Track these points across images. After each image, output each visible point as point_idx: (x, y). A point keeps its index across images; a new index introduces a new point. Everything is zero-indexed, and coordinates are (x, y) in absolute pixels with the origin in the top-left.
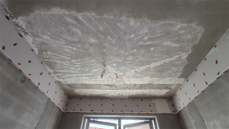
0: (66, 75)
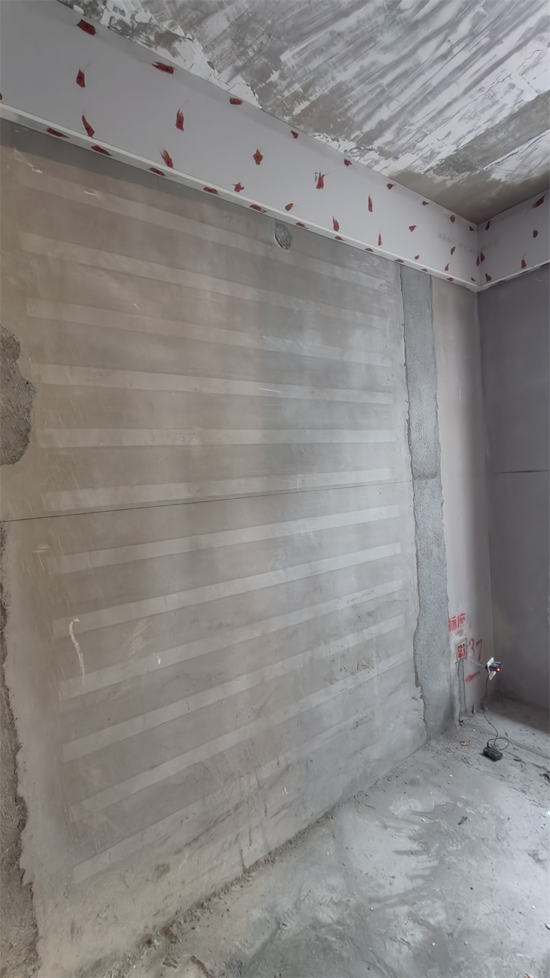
0: (413, 120)
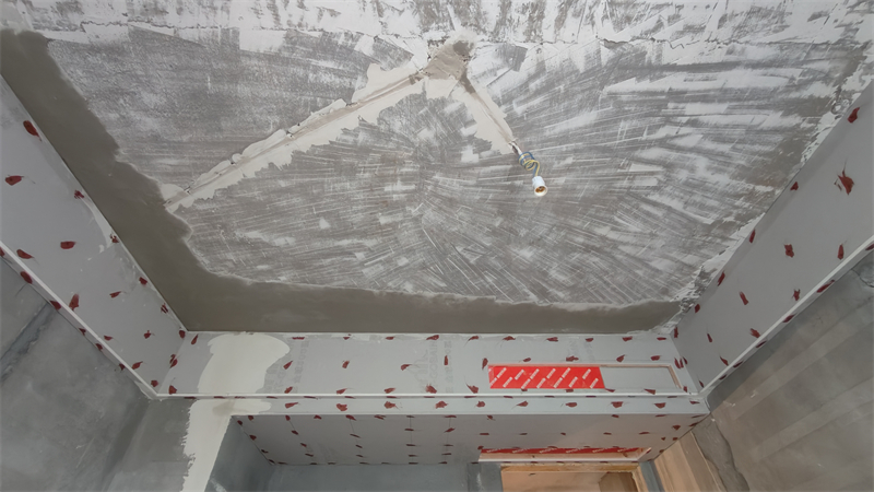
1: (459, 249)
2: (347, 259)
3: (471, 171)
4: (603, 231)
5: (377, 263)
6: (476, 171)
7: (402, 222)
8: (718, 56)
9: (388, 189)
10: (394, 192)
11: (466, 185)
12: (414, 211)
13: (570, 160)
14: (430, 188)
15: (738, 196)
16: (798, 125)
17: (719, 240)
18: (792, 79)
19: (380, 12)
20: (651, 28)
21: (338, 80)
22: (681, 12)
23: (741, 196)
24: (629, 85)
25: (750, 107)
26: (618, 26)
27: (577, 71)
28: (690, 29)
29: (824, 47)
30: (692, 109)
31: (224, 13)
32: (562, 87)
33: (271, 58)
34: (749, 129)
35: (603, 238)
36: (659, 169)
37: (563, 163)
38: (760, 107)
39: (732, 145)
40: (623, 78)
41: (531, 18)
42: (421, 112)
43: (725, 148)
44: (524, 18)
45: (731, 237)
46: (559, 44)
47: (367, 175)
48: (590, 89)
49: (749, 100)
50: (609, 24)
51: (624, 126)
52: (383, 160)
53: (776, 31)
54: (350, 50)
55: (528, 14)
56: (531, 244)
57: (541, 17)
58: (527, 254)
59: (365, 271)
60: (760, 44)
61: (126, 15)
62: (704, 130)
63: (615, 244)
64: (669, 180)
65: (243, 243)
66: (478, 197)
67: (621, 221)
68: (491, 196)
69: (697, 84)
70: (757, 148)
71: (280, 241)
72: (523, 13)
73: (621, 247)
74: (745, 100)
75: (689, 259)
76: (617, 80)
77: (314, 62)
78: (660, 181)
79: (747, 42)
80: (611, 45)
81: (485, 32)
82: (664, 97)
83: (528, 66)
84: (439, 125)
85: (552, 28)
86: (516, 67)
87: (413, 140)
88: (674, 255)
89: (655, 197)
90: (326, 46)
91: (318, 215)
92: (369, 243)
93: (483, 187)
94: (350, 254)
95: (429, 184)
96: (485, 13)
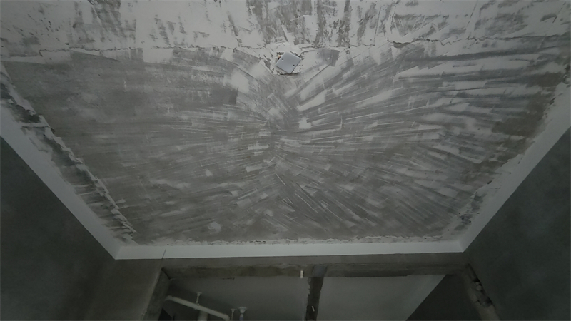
1: (302, 187)
2: (226, 196)
3: (306, 134)
4: (403, 171)
5: (246, 198)
6: (311, 134)
7: (261, 170)
8: (477, 49)
9: (250, 148)
10: (254, 151)
11: (303, 144)
12: (269, 162)
13: (375, 124)
14: (278, 147)
15: (498, 143)
16: (539, 93)
17: (487, 174)
18: (532, 61)
19: (236, 33)
20: (427, 32)
21: (210, 79)
22: (448, 20)
23: (501, 143)
24: (414, 71)
25: (503, 82)
26: (403, 32)
27: (376, 64)
28: (454, 31)
29: (554, 38)
30: (461, 86)
31: (132, 39)
32: (366, 75)
33: (166, 67)
34: (502, 97)
35: (403, 176)
36: (440, 127)
37: (371, 126)
38: (509, 82)
39: (491, 109)
40: (409, 67)
41: (340, 30)
42: (269, 97)
43: (487, 111)
44: (336, 31)
45: (496, 172)
46: (361, 46)
47: (236, 140)
48: (386, 76)
49: (502, 77)
50: (395, 31)
51: (412, 99)
52: (245, 130)
53: (518, 30)
54: (218, 59)
55: (338, 28)
56: (352, 181)
57: (347, 29)
58: (349, 188)
59: (238, 203)
60: (507, 39)
61: (68, 44)
62: (469, 99)
63: (412, 179)
64: (448, 134)
65: (156, 187)
66: (312, 152)
67: (415, 164)
68: (322, 150)
69: (462, 68)
70: (510, 110)
71: (180, 186)
72: (335, 27)
73: (416, 181)
74: (499, 77)
75: (467, 187)
76: (404, 69)
77: (194, 67)
78: (441, 135)
79: (497, 38)
80: (398, 45)
81: (308, 41)
82: (439, 79)
83: (341, 62)
84: (282, 104)
85: (356, 37)
86: (332, 63)
87: (264, 115)
88: (455, 185)
89: (439, 147)
90: (201, 57)
91: (204, 168)
92: (240, 185)
93: (316, 144)
94: (227, 192)
95: (278, 144)
96: (308, 29)
